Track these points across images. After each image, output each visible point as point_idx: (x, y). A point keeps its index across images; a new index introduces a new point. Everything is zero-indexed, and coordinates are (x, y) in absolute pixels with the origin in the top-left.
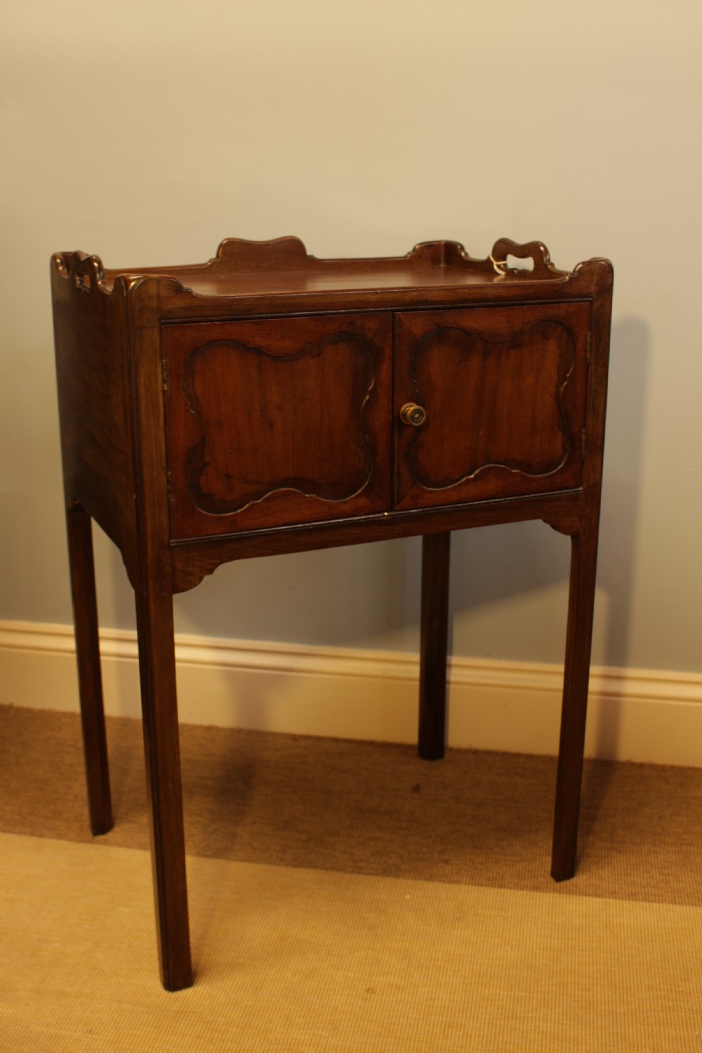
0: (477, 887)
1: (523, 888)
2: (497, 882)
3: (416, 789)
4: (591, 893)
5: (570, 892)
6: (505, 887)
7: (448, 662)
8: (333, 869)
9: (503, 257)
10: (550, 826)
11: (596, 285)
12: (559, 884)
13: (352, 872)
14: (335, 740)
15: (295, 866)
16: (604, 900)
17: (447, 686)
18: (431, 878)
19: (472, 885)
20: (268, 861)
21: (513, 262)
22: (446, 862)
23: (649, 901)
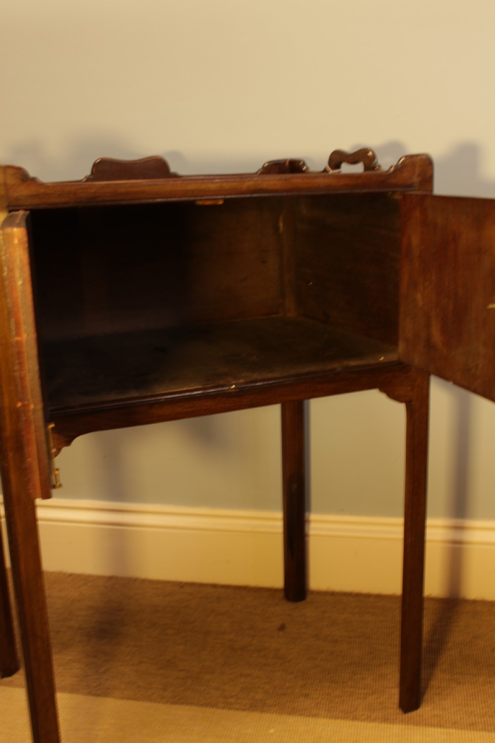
0: (333, 720)
1: (374, 720)
2: (351, 715)
3: (282, 628)
4: (436, 724)
5: (417, 723)
6: (358, 719)
7: (306, 518)
8: (206, 705)
9: (338, 166)
10: (396, 660)
11: (418, 176)
12: (407, 715)
13: (224, 708)
14: (214, 586)
15: (174, 703)
16: (448, 730)
17: (307, 538)
18: (293, 712)
19: (330, 718)
20: (149, 699)
21: (346, 169)
22: (306, 696)
23: (489, 731)
